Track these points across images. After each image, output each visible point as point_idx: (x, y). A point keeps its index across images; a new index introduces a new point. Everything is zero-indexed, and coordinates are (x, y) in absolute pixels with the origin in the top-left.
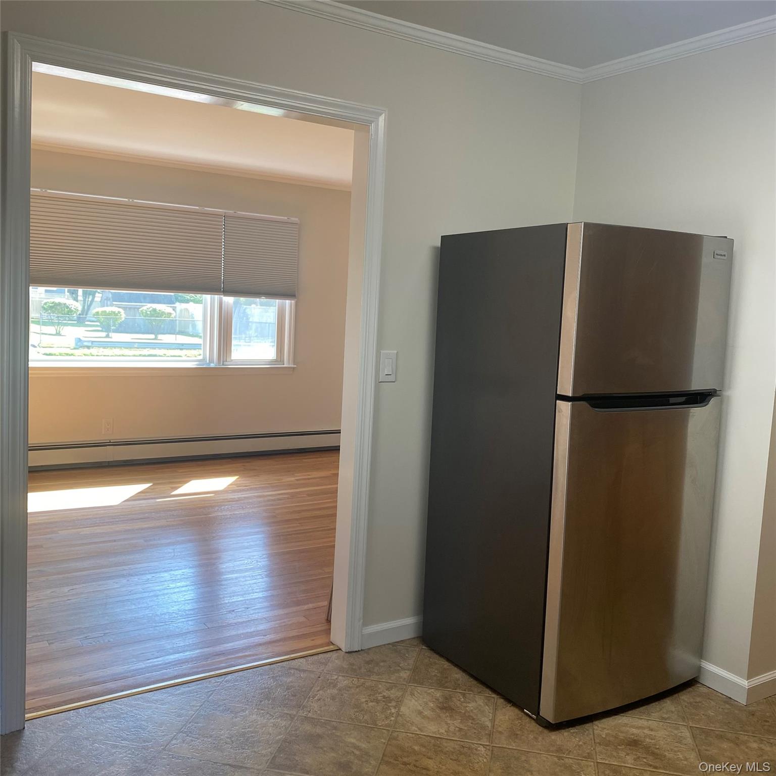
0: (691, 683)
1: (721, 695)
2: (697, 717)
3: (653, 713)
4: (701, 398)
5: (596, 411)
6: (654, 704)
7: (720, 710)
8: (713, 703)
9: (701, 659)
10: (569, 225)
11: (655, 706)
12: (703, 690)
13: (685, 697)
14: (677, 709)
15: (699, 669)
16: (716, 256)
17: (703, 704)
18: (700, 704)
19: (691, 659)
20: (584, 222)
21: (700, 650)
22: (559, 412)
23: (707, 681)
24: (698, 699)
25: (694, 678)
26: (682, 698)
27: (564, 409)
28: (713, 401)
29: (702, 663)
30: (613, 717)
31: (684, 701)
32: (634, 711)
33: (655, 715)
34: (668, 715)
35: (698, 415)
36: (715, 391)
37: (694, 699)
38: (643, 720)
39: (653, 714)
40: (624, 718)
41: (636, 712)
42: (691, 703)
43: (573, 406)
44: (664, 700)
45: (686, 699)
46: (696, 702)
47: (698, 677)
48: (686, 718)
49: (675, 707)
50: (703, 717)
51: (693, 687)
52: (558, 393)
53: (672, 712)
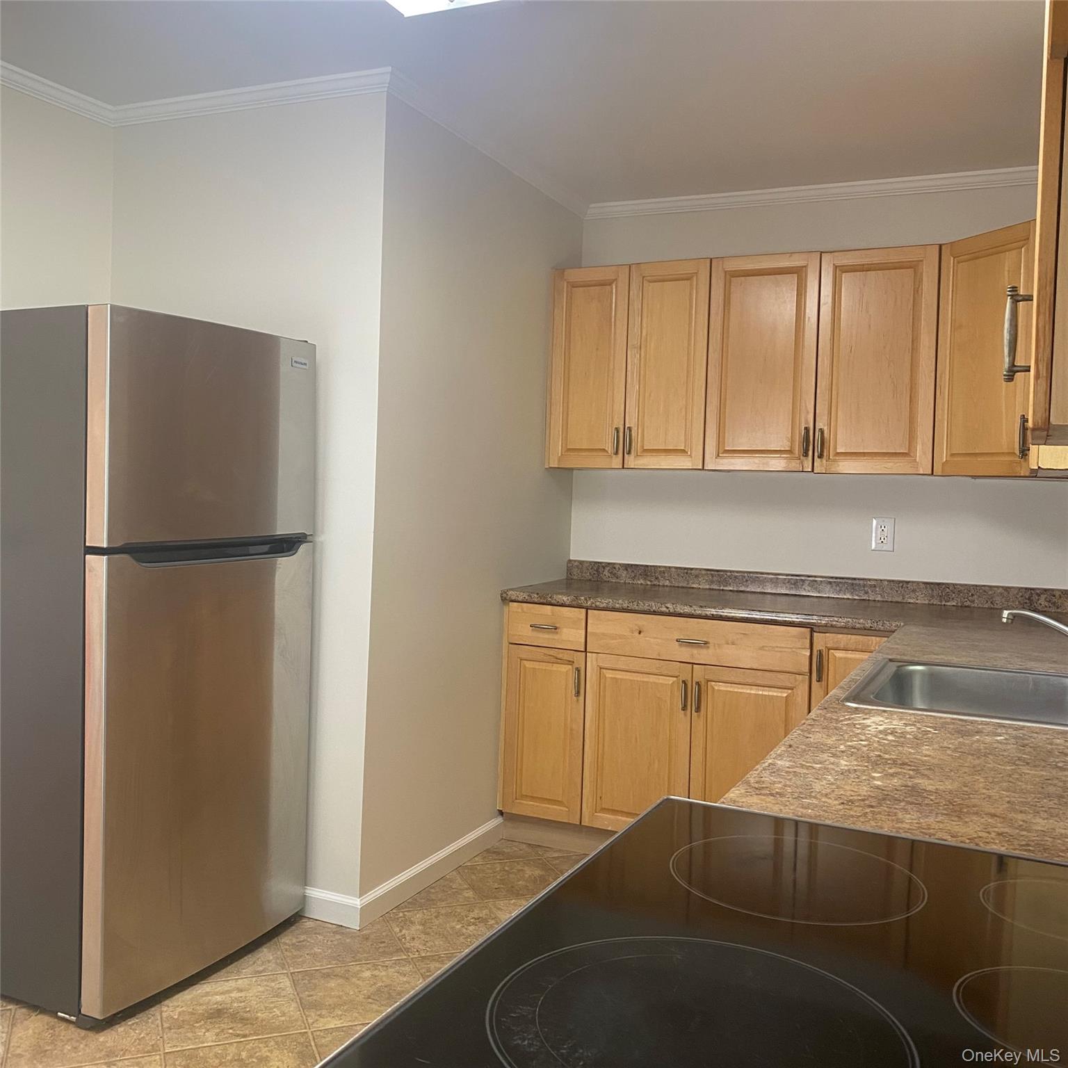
0: (295, 919)
1: (330, 926)
2: (301, 960)
3: (244, 969)
4: (288, 545)
5: (144, 566)
6: (246, 958)
7: (329, 943)
8: (320, 938)
9: (306, 885)
10: (89, 307)
11: (249, 959)
12: (309, 924)
13: (287, 939)
14: (275, 956)
15: (304, 899)
16: (294, 364)
17: (308, 942)
18: (304, 943)
19: (292, 889)
20: (111, 305)
21: (304, 876)
22: (90, 571)
23: (314, 912)
24: (302, 937)
25: (297, 913)
26: (283, 941)
27: (98, 567)
28: (303, 548)
29: (307, 891)
30: (190, 989)
31: (285, 944)
32: (218, 973)
33: (247, 971)
34: (264, 967)
35: (286, 568)
36: (305, 536)
37: (297, 938)
38: (230, 982)
39: (244, 971)
40: (205, 986)
41: (222, 974)
42: (293, 944)
43: (109, 560)
44: (260, 949)
45: (287, 942)
46: (300, 942)
47: (302, 910)
48: (286, 964)
49: (273, 955)
50: (307, 957)
51: (297, 924)
52: (87, 544)
53: (269, 961)
